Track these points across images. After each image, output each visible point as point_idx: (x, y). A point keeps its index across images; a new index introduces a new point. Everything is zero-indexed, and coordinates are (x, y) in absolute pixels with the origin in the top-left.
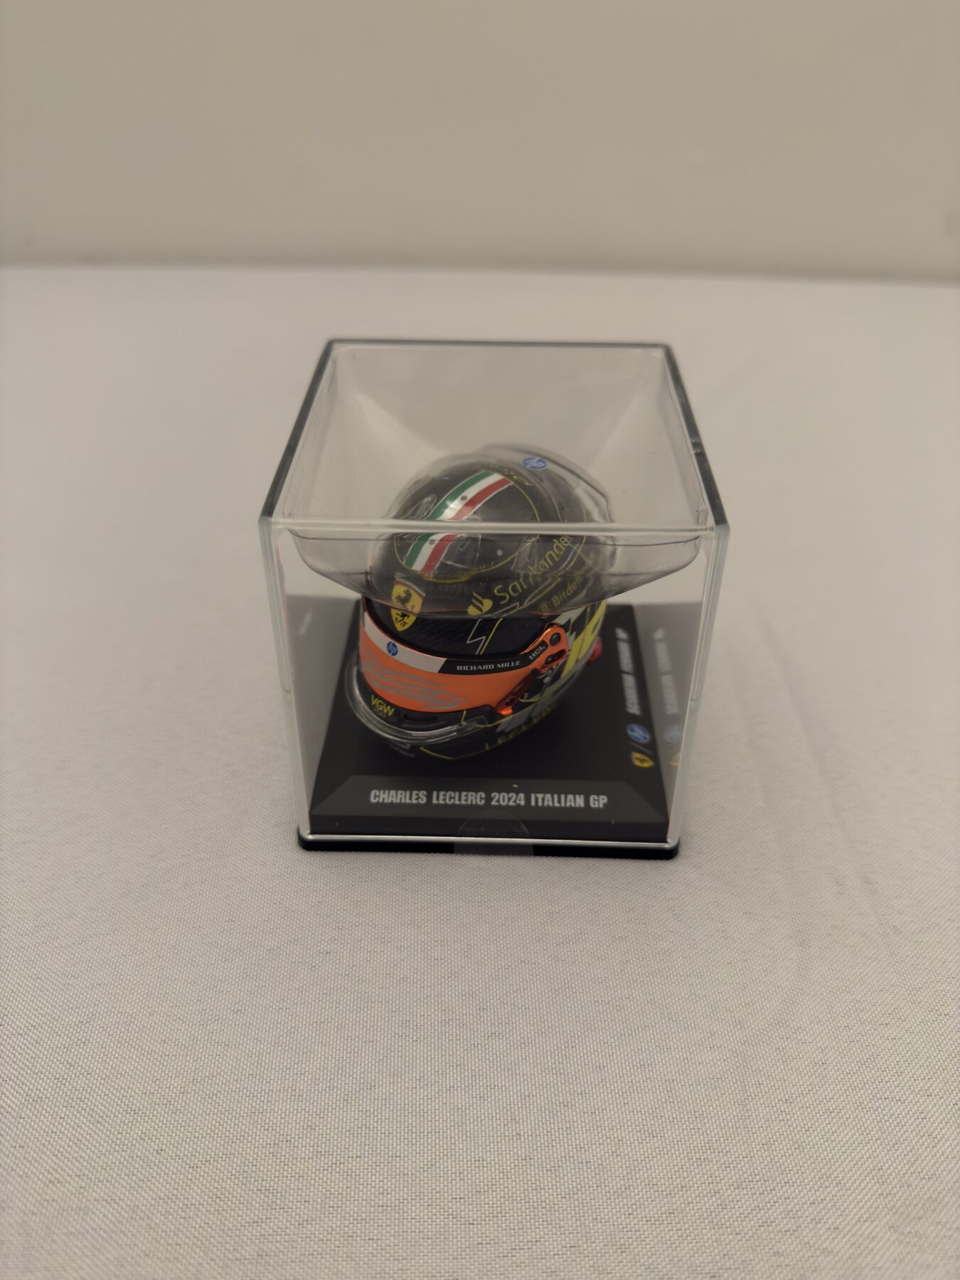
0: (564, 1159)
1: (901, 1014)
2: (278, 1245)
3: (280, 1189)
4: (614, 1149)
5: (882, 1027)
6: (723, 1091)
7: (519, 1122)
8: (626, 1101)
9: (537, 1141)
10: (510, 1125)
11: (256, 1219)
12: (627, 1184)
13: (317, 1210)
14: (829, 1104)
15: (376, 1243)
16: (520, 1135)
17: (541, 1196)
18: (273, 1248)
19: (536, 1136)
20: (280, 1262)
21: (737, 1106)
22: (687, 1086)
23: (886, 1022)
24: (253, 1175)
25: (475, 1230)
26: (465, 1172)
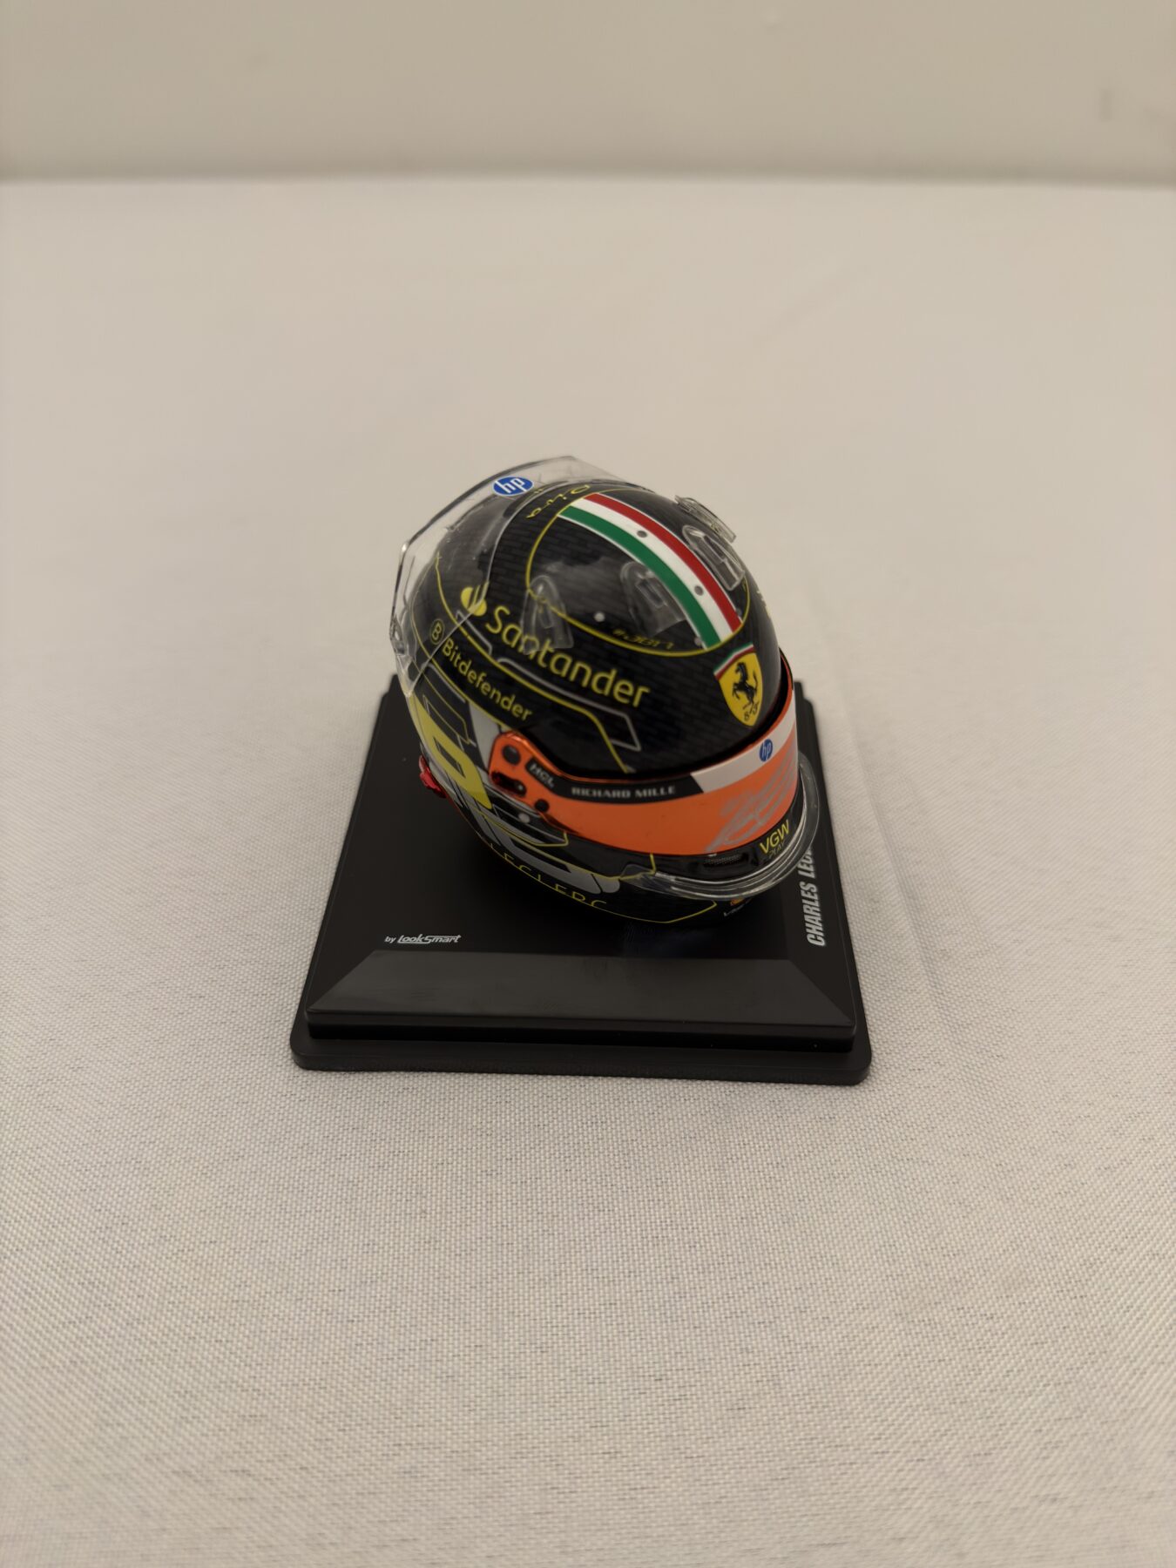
0: (479, 1241)
1: (939, 1057)
2: (98, 1350)
3: (107, 1282)
4: (546, 1227)
5: (913, 1073)
6: (695, 1153)
7: (425, 1197)
8: (568, 1168)
9: (446, 1219)
10: (414, 1200)
11: (73, 1318)
12: (558, 1270)
13: (152, 1307)
14: (834, 1168)
15: (225, 1346)
16: (425, 1212)
17: (445, 1285)
18: (92, 1354)
19: (447, 1212)
20: (99, 1370)
21: (712, 1171)
22: (650, 1147)
23: (920, 1067)
24: (76, 1265)
25: (355, 1328)
26: (349, 1259)
